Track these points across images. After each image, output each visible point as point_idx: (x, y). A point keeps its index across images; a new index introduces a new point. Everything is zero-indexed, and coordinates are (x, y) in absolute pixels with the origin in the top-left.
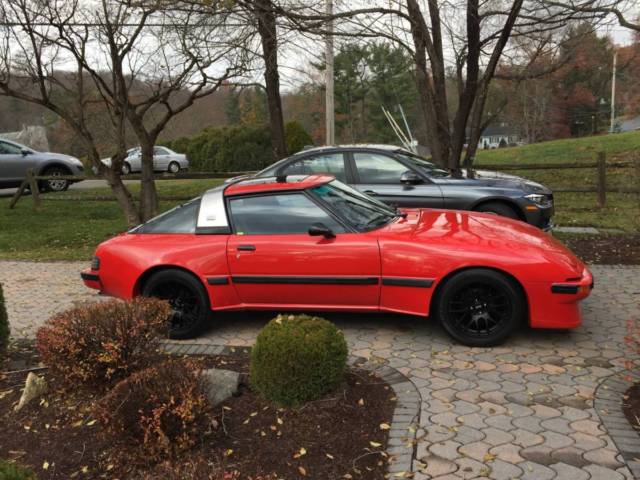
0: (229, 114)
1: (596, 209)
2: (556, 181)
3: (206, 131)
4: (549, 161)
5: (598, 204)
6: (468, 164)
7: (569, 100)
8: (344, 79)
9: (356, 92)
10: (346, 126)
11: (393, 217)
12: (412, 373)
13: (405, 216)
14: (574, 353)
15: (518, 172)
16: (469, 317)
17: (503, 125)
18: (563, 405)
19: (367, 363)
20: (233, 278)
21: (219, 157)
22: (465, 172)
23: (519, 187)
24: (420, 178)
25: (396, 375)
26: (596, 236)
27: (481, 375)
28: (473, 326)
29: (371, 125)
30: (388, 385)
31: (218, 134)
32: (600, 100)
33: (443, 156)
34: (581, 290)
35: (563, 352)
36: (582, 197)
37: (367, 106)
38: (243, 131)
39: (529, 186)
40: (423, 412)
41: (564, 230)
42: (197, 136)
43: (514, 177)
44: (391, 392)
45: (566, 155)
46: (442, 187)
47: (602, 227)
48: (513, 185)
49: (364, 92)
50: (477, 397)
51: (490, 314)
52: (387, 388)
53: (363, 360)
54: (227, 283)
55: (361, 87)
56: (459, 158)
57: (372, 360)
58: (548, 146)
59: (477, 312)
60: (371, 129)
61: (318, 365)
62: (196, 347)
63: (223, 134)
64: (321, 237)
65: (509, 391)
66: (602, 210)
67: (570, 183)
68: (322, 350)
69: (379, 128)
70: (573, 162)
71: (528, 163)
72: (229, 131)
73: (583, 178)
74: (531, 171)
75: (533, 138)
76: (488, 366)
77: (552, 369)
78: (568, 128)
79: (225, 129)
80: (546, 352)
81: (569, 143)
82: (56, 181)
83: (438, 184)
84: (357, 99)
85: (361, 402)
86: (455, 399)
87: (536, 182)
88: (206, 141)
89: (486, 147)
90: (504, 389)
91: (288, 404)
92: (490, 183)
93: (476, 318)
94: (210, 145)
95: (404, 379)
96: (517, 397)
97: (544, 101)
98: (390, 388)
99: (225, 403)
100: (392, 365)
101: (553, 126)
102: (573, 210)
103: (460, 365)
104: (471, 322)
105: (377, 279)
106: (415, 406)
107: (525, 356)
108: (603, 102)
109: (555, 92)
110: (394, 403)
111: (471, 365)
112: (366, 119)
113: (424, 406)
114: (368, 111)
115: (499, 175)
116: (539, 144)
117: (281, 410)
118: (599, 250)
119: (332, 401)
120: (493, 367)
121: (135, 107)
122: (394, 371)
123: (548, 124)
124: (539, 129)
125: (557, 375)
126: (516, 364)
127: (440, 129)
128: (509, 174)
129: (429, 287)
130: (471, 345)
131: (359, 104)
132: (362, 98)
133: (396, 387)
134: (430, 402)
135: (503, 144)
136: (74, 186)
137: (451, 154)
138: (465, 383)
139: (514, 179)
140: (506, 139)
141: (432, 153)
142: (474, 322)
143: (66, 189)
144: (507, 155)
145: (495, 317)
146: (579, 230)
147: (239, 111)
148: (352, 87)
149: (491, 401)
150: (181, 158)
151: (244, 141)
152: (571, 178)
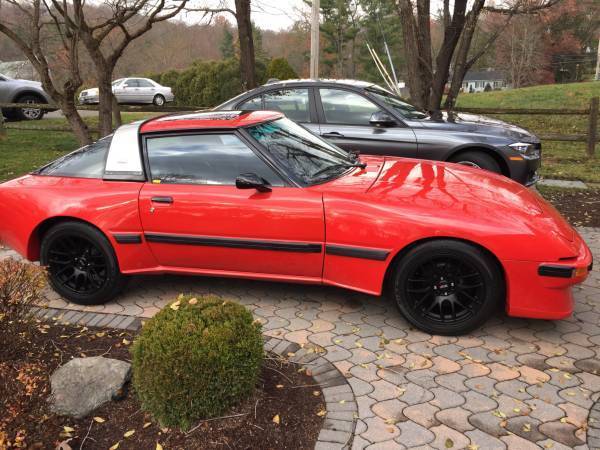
0: (224, 51)
1: (584, 160)
2: (542, 128)
3: (195, 64)
4: (536, 106)
5: (586, 155)
6: (449, 106)
7: (556, 46)
8: (336, 18)
9: (347, 32)
10: (335, 66)
11: (348, 168)
12: (353, 371)
13: (363, 167)
14: (561, 351)
15: (502, 116)
16: (431, 299)
17: (489, 69)
18: (546, 437)
19: (300, 353)
20: (146, 236)
21: (207, 91)
22: (445, 115)
23: (505, 134)
24: (393, 119)
25: (332, 374)
26: (585, 192)
27: (440, 380)
28: (436, 309)
29: (360, 65)
30: (319, 389)
31: (206, 68)
32: (585, 48)
33: (423, 97)
34: (576, 274)
35: (547, 349)
36: (568, 146)
37: (358, 46)
38: (231, 67)
39: (515, 133)
40: (356, 438)
41: (550, 183)
42: (186, 69)
43: (498, 122)
44: (321, 402)
45: (553, 100)
46: (416, 131)
47: (591, 181)
48: (497, 131)
49: (355, 31)
50: (431, 417)
51: (459, 296)
52: (316, 393)
53: (296, 347)
54: (140, 242)
55: (352, 26)
56: (441, 99)
57: (306, 348)
58: (534, 91)
59: (441, 292)
60: (360, 70)
61: (215, 373)
62: (102, 316)
63: (212, 68)
64: (253, 191)
65: (475, 409)
66: (590, 161)
67: (556, 131)
68: (223, 354)
69: (367, 68)
70: (561, 107)
71: (514, 107)
72: (217, 66)
73: (570, 125)
74: (517, 116)
75: (518, 83)
76: (451, 366)
77: (532, 375)
78: (552, 75)
79: (213, 63)
80: (526, 348)
81: (556, 88)
82: (30, 109)
83: (412, 128)
84: (348, 38)
85: (277, 419)
86: (403, 418)
87: (523, 128)
88: (195, 75)
89: (471, 91)
90: (468, 406)
91: (174, 424)
92: (471, 128)
93: (441, 299)
94: (198, 79)
95: (341, 379)
96: (485, 419)
97: (531, 47)
98: (322, 394)
99: (98, 412)
100: (330, 357)
101: (539, 72)
102: (559, 161)
103: (415, 362)
104: (433, 305)
105: (319, 246)
106: (348, 427)
107: (497, 352)
108: (588, 50)
109: (543, 38)
110: (321, 420)
111: (429, 363)
112: (356, 60)
113: (360, 427)
114: (357, 51)
115: (482, 119)
116: (524, 89)
117: (165, 430)
118: (589, 209)
119: (236, 417)
120: (457, 367)
121: (92, 30)
122: (331, 366)
123: (534, 69)
124: (524, 74)
125: (539, 386)
126: (485, 364)
127: (421, 66)
128: (493, 118)
129: (384, 259)
130: (432, 333)
131: (350, 44)
132: (353, 38)
133: (329, 393)
134: (368, 421)
135: (488, 88)
136: (49, 115)
137: (431, 94)
138: (419, 391)
139: (498, 124)
140: (492, 84)
141: (411, 93)
142: (438, 304)
143: (40, 118)
144: (492, 99)
145: (464, 300)
146: (565, 184)
147: (233, 47)
148: (344, 26)
149: (450, 425)
150: (166, 91)
151: (231, 76)
152: (558, 126)
